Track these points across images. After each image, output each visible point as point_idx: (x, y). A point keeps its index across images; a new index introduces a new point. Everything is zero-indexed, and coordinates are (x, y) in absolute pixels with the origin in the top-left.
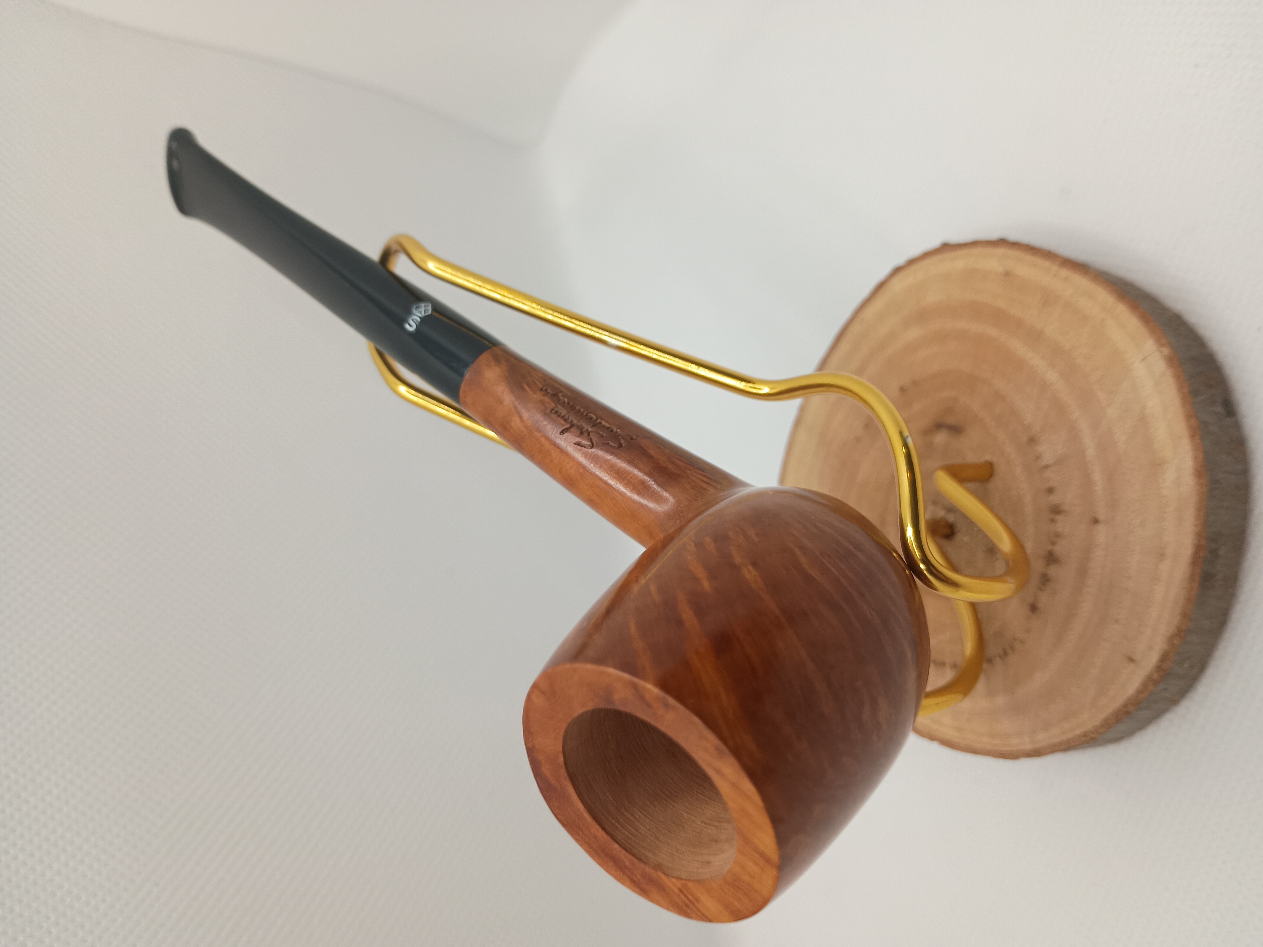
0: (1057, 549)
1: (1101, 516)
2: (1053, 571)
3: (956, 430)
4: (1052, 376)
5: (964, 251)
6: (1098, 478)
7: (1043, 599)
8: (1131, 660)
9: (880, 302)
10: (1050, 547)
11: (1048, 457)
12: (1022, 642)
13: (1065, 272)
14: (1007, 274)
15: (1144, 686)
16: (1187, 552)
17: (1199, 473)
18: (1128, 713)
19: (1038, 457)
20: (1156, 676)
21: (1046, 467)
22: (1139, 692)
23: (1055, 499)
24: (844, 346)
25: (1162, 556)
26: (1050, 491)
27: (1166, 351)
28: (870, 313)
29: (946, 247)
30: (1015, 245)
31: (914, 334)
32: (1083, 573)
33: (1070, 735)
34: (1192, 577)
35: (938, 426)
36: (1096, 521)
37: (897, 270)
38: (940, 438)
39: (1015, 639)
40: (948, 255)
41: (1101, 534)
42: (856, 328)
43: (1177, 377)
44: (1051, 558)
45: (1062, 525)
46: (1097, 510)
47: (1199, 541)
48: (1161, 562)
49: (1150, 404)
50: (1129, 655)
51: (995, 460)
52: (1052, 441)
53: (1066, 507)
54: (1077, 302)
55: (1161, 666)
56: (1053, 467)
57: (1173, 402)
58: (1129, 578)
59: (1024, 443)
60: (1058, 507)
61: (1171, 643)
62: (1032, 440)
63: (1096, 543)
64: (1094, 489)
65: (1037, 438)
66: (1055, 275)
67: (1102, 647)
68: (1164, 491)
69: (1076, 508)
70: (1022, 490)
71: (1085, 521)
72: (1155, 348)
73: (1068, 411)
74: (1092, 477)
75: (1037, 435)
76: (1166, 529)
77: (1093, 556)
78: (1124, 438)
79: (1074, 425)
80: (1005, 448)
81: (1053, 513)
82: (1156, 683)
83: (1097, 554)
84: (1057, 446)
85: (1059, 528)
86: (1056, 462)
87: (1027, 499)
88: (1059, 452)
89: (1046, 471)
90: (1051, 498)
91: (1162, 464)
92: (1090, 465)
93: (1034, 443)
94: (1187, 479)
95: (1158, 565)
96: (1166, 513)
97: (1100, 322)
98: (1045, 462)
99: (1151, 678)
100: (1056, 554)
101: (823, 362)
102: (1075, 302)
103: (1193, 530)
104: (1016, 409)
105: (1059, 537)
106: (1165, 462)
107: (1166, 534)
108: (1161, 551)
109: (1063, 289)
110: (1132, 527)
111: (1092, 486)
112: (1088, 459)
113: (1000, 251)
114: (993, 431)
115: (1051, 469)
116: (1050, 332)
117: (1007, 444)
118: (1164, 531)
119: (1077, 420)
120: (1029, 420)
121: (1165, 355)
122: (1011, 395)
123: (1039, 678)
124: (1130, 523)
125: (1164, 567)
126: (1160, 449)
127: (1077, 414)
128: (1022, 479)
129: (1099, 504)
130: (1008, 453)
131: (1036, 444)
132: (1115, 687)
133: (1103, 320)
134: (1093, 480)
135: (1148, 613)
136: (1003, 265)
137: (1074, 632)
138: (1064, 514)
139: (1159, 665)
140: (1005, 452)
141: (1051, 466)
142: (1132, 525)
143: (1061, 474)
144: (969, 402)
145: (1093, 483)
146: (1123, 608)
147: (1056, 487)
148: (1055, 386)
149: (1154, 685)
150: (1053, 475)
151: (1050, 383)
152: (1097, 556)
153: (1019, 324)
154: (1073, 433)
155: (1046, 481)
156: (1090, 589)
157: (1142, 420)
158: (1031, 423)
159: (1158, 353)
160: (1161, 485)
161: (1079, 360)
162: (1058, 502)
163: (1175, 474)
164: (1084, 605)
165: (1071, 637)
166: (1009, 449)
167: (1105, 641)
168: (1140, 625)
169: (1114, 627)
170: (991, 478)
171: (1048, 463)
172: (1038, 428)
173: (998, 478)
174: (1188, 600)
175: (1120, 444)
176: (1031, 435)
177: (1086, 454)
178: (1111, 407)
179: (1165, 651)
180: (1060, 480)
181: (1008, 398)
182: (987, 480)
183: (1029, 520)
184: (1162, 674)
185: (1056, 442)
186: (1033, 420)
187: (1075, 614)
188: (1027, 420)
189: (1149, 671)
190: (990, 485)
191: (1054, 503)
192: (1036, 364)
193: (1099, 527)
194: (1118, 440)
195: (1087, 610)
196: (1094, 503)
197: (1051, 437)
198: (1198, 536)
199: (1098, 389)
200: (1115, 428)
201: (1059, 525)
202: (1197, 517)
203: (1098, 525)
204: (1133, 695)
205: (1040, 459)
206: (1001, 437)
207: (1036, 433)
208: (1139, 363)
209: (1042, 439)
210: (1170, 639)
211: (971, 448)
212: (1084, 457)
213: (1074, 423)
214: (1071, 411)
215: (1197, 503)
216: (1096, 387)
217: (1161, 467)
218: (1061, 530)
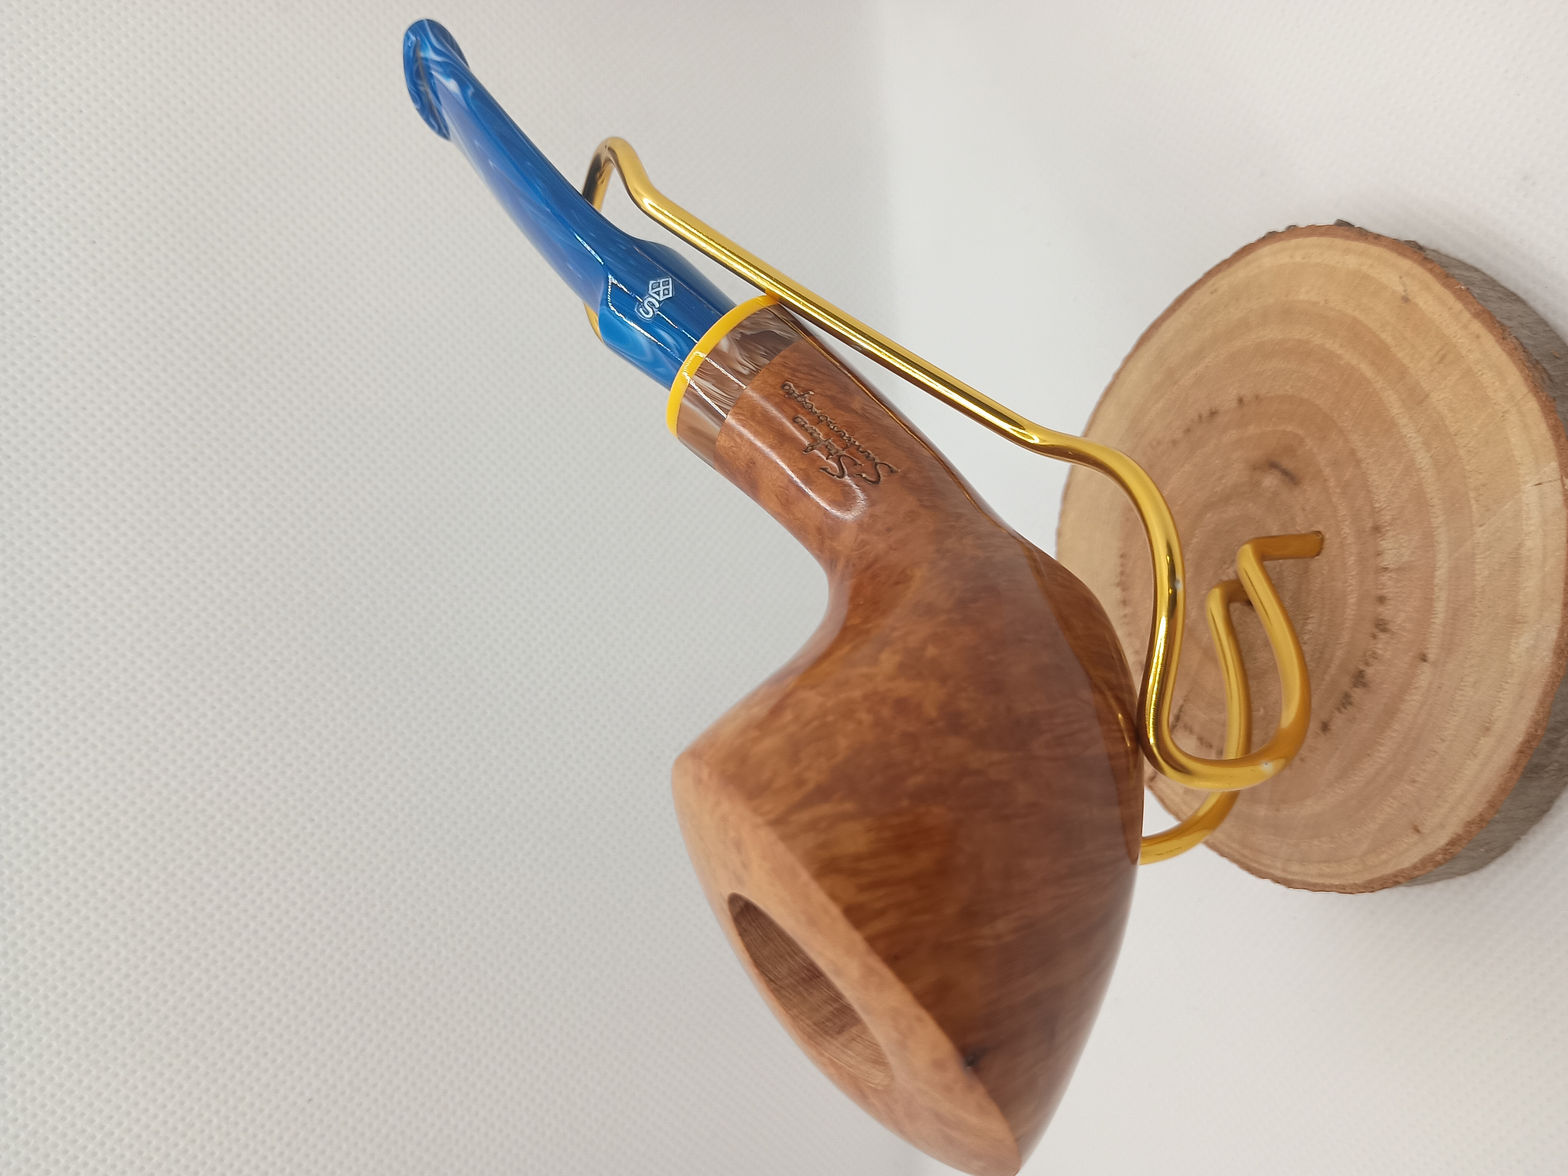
0: (1369, 671)
1: (1431, 656)
2: (1357, 694)
3: (1291, 478)
4: (1423, 459)
5: (1361, 246)
6: (1440, 607)
7: (1338, 722)
8: (1417, 831)
9: (1240, 273)
10: (1362, 667)
11: (1388, 560)
12: (1304, 758)
13: (1477, 326)
14: (1406, 300)
15: (1424, 862)
16: (1516, 738)
19: (1379, 554)
20: (1439, 858)
21: (1386, 569)
22: (1415, 867)
23: (1385, 612)
24: (1183, 316)
25: (1486, 730)
26: (1381, 600)
28: (1223, 282)
29: (1343, 227)
31: (1272, 333)
32: (1391, 712)
34: (1514, 767)
35: (1272, 465)
36: (1424, 658)
37: (1271, 237)
38: (1270, 481)
40: (1339, 242)
41: (1425, 675)
42: (1202, 297)
44: (1360, 679)
45: (1383, 645)
46: (1429, 646)
47: (1536, 730)
48: (1484, 737)
49: (1529, 544)
50: (1416, 824)
51: (1327, 536)
52: (1401, 541)
53: (1393, 627)
54: (1482, 374)
55: (1450, 849)
56: (1392, 574)
57: (1557, 554)
58: (1442, 739)
59: (1367, 529)
60: (1385, 624)
61: (1468, 829)
62: (1377, 529)
63: (1417, 685)
64: (1432, 620)
65: (1383, 530)
66: (1465, 327)
67: (1389, 803)
68: (1513, 656)
69: (1405, 634)
70: (1349, 586)
71: (1410, 654)
72: (1556, 475)
73: (1431, 511)
74: (1435, 605)
75: (1385, 526)
76: (1500, 702)
77: (1408, 698)
78: (1486, 573)
79: (1433, 532)
80: (1343, 527)
81: (1377, 628)
82: (1438, 864)
83: (1414, 698)
84: (1404, 550)
85: (1379, 649)
86: (1398, 569)
87: (1352, 600)
88: (1405, 559)
89: (1383, 576)
90: (1380, 609)
91: (1522, 623)
92: (1436, 589)
93: (1380, 535)
94: (1545, 654)
95: (1479, 739)
96: (1507, 683)
97: (1503, 412)
98: (1386, 564)
99: (1433, 858)
100: (1366, 677)
101: (1155, 327)
102: (1480, 373)
103: (1533, 716)
104: (1369, 483)
105: (1376, 658)
106: (1525, 622)
107: (1499, 707)
108: (1487, 725)
109: (1470, 350)
110: (1462, 684)
111: (1433, 616)
112: (1437, 581)
113: (1407, 264)
114: (1334, 500)
115: (1389, 575)
116: (1439, 401)
117: (1347, 523)
118: (1498, 703)
119: (1437, 527)
120: (1381, 504)
121: (1566, 489)
122: (1368, 463)
123: (1311, 808)
124: (1462, 678)
125: (1487, 743)
126: (1525, 604)
127: (1440, 520)
128: (1352, 574)
129: (1433, 640)
130: (1345, 535)
131: (1380, 537)
132: (1391, 852)
133: (1507, 412)
134: (1435, 609)
135: (1452, 789)
136: (1404, 285)
137: (1362, 775)
138: (1389, 635)
139: (1447, 848)
140: (1343, 533)
141: (1391, 571)
142: (1466, 682)
143: (1399, 585)
144: (1315, 450)
145: (1434, 613)
146: (1424, 770)
147: (1389, 599)
148: (1423, 474)
149: (1436, 867)
150: (1390, 583)
151: (1419, 467)
152: (1413, 700)
153: (1403, 372)
154: (1428, 542)
155: (1380, 587)
156: (1394, 734)
157: (1515, 560)
158: (1382, 508)
159: (1558, 484)
160: (1512, 648)
161: (1462, 452)
162: (1386, 618)
163: (1531, 642)
164: (1382, 749)
165: (1356, 778)
166: (1347, 530)
167: (1394, 798)
168: (1439, 797)
169: (1408, 787)
170: (1317, 558)
171: (1386, 567)
172: (1388, 518)
173: (1325, 560)
174: (1503, 790)
175: (1478, 578)
176: (1378, 524)
177: (1438, 573)
178: (1482, 528)
179: (1459, 835)
180: (1397, 593)
181: (1364, 465)
182: (1313, 557)
183: (1348, 625)
184: (1447, 857)
185: (1405, 545)
186: (1385, 506)
187: (1369, 755)
188: (1379, 503)
189: (1433, 850)
190: (1315, 564)
191: (1381, 617)
192: (1409, 436)
193: (1426, 667)
194: (1477, 572)
195: (1383, 755)
196: (1427, 636)
197: (1400, 536)
198: (1536, 723)
199: (1474, 498)
200: (1479, 556)
201: (1380, 646)
202: (1541, 703)
203: (1425, 664)
204: (1408, 869)
205: (1379, 557)
206: (1343, 511)
207: (1386, 524)
208: (1532, 486)
209: (1390, 534)
210: (1469, 824)
211: (1304, 509)
212: (1433, 577)
213: (1433, 530)
214: (1434, 513)
215: (1547, 686)
216: (1472, 494)
217: (1519, 626)
218: (1380, 652)
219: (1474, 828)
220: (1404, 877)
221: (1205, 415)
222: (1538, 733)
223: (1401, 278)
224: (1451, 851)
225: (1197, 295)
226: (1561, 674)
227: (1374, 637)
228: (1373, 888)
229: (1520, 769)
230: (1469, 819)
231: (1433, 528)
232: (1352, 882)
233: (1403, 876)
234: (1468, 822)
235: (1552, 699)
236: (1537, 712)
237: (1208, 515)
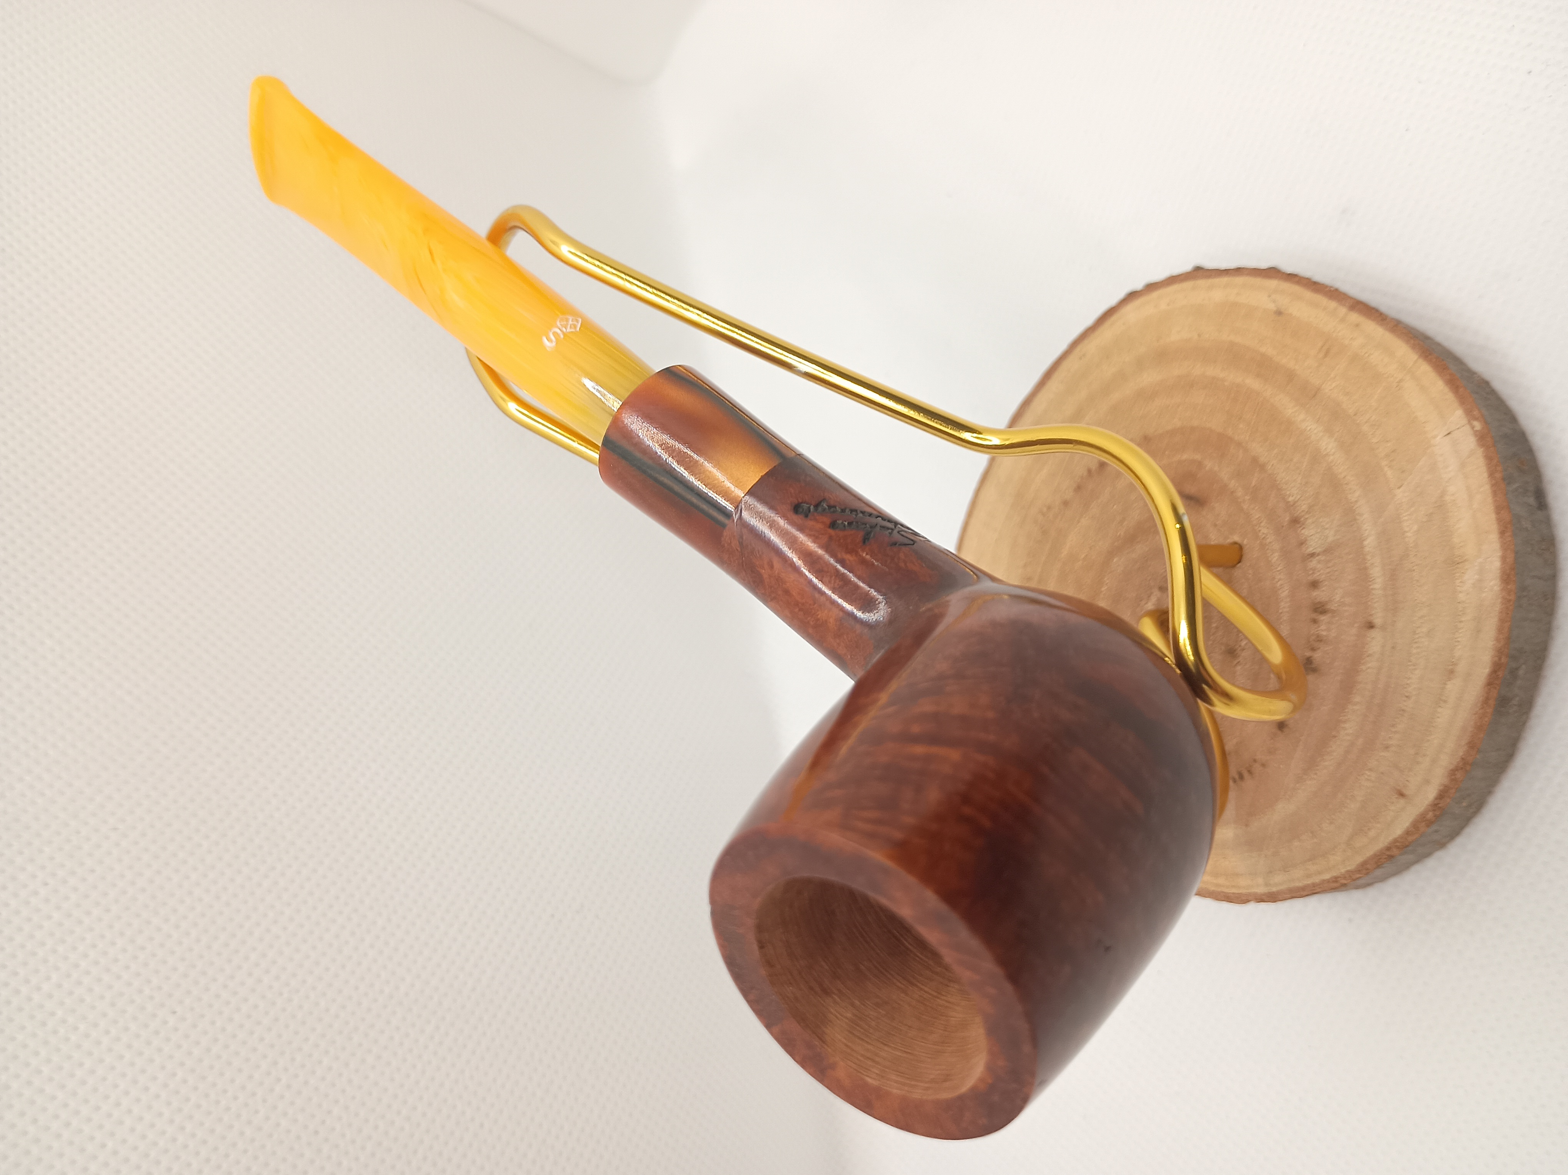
0: (1317, 656)
1: (1378, 621)
2: (1311, 681)
3: (1196, 501)
4: (1328, 445)
5: (1225, 280)
6: (1377, 573)
8: (1402, 795)
9: (1107, 333)
10: (1308, 654)
12: (1263, 765)
13: (1355, 317)
14: (1279, 313)
15: (1415, 825)
16: (1483, 671)
17: (1506, 578)
18: (1391, 857)
19: (1302, 543)
20: (1430, 815)
21: (1312, 555)
22: (1408, 833)
23: (1320, 595)
24: (1054, 385)
25: (1451, 673)
26: (1314, 585)
27: (1478, 425)
28: (1092, 346)
29: (1199, 272)
30: (1292, 278)
31: (1150, 378)
32: (1348, 687)
33: (1317, 879)
34: (1486, 701)
36: (1371, 626)
37: (1132, 296)
39: (1255, 761)
40: (1202, 283)
41: (1376, 642)
42: (1072, 364)
43: (1488, 458)
44: (1308, 666)
45: (1325, 627)
46: (1373, 612)
47: (1500, 659)
48: (1450, 680)
49: (1452, 489)
50: (1399, 788)
51: (1245, 542)
52: (1322, 524)
53: (1333, 606)
54: (1369, 355)
55: (1439, 804)
56: (1320, 557)
57: (1482, 489)
58: (1407, 697)
59: (1286, 524)
60: (1323, 606)
61: (1453, 777)
62: (1296, 521)
63: (1369, 652)
64: (1372, 587)
65: (1302, 519)
66: (1343, 320)
67: (1366, 777)
68: (1461, 595)
69: (1346, 608)
70: (1279, 581)
71: (1356, 625)
72: (1464, 421)
73: (1347, 489)
74: (1371, 572)
75: (1304, 515)
76: (1458, 642)
77: (1363, 667)
78: (1415, 527)
79: (1353, 507)
80: (1260, 529)
81: (1316, 612)
82: (1430, 823)
83: (1369, 665)
84: (1327, 531)
85: (1322, 630)
86: (1325, 551)
87: (1284, 593)
88: (1330, 539)
89: (1311, 561)
90: (1315, 593)
91: (1461, 562)
92: (1368, 557)
93: (1299, 526)
94: (1492, 583)
95: (1446, 684)
96: (1461, 622)
97: (1397, 382)
98: (1311, 549)
99: (1424, 817)
100: (1314, 661)
101: (1026, 404)
102: (1367, 355)
103: (1494, 645)
104: (1278, 482)
105: (1321, 641)
106: (1465, 561)
107: (1459, 647)
108: (1451, 667)
109: (1352, 338)
110: (1417, 636)
111: (1370, 583)
112: (1367, 549)
113: (1273, 283)
114: (1245, 507)
115: (1317, 558)
116: (1330, 390)
117: (1262, 524)
118: (1457, 644)
119: (1356, 501)
120: (1294, 497)
121: (1477, 431)
122: (1273, 465)
123: (1283, 810)
124: (1415, 632)
125: (1453, 687)
126: (1461, 545)
127: (1357, 494)
128: (1279, 569)
129: (1376, 605)
130: (1264, 536)
131: (1300, 527)
132: (1378, 825)
133: (1401, 381)
134: (1371, 576)
135: (1428, 741)
136: (1274, 301)
137: (1332, 758)
138: (1330, 615)
139: (1436, 803)
140: (1260, 534)
141: (1318, 555)
142: (1418, 634)
143: (1330, 565)
144: (1216, 468)
145: (1371, 580)
146: (1396, 732)
147: (1322, 581)
148: (1332, 458)
149: (1428, 826)
150: (1319, 566)
151: (1325, 453)
152: (1369, 668)
153: (1291, 376)
154: (1350, 516)
155: (1310, 573)
156: (1356, 707)
157: (1441, 507)
158: (1297, 499)
159: (1468, 428)
160: (1458, 588)
161: (1365, 428)
162: (1323, 599)
163: (1476, 577)
164: (1347, 725)
165: (1326, 763)
166: (1265, 531)
167: (1370, 770)
168: (1417, 754)
169: (1382, 754)
170: (1240, 564)
171: (1314, 551)
172: (1305, 507)
173: (1248, 565)
174: (1479, 728)
175: (1409, 534)
176: (1295, 515)
177: (1366, 543)
178: (1401, 489)
179: (1446, 786)
180: (1329, 573)
181: (1269, 468)
182: (1234, 566)
183: (1285, 618)
184: (1438, 813)
185: (1327, 526)
186: (1299, 497)
187: (1335, 737)
188: (1293, 496)
189: (1423, 809)
190: (1238, 572)
191: (1318, 600)
192: (1309, 428)
193: (1374, 633)
194: (1407, 529)
195: (1351, 731)
196: (1370, 603)
197: (1321, 520)
198: (1500, 652)
199: (1386, 465)
200: (1404, 515)
201: (1323, 627)
202: (1500, 630)
203: (1372, 630)
204: (1401, 837)
205: (1304, 545)
206: (1256, 515)
207: (1303, 514)
208: (1442, 438)
209: (1310, 521)
210: (1453, 772)
211: (1215, 525)
212: (1362, 547)
213: (1352, 505)
214: (1350, 489)
215: (1501, 612)
216: (1384, 463)
217: (1459, 566)
218: (1324, 633)
219: (1459, 775)
220: (1398, 847)
221: (1094, 468)
222: (1502, 661)
223: (1269, 296)
224: (1440, 805)
225: (1066, 365)
226: (1512, 597)
227: (1315, 621)
228: (1367, 869)
229: (1492, 702)
230: (1452, 767)
231: (1351, 503)
232: (1343, 871)
233: (1396, 846)
234: (1452, 770)
235: (1509, 623)
236: (1497, 640)
237: (1115, 560)
